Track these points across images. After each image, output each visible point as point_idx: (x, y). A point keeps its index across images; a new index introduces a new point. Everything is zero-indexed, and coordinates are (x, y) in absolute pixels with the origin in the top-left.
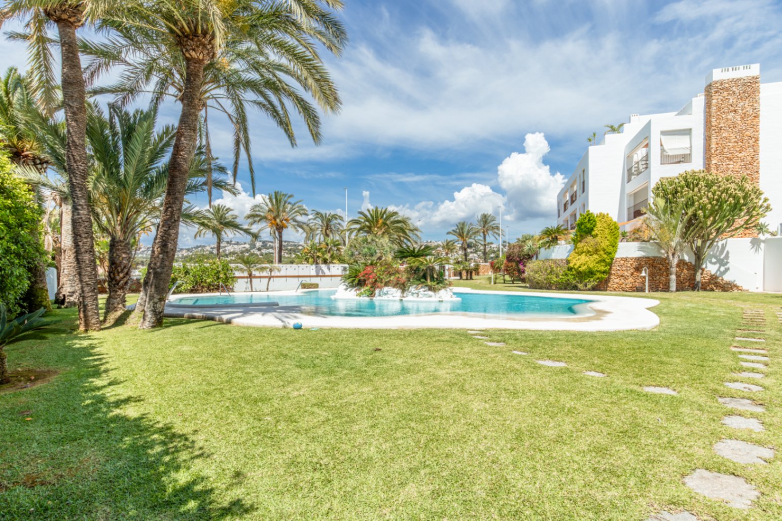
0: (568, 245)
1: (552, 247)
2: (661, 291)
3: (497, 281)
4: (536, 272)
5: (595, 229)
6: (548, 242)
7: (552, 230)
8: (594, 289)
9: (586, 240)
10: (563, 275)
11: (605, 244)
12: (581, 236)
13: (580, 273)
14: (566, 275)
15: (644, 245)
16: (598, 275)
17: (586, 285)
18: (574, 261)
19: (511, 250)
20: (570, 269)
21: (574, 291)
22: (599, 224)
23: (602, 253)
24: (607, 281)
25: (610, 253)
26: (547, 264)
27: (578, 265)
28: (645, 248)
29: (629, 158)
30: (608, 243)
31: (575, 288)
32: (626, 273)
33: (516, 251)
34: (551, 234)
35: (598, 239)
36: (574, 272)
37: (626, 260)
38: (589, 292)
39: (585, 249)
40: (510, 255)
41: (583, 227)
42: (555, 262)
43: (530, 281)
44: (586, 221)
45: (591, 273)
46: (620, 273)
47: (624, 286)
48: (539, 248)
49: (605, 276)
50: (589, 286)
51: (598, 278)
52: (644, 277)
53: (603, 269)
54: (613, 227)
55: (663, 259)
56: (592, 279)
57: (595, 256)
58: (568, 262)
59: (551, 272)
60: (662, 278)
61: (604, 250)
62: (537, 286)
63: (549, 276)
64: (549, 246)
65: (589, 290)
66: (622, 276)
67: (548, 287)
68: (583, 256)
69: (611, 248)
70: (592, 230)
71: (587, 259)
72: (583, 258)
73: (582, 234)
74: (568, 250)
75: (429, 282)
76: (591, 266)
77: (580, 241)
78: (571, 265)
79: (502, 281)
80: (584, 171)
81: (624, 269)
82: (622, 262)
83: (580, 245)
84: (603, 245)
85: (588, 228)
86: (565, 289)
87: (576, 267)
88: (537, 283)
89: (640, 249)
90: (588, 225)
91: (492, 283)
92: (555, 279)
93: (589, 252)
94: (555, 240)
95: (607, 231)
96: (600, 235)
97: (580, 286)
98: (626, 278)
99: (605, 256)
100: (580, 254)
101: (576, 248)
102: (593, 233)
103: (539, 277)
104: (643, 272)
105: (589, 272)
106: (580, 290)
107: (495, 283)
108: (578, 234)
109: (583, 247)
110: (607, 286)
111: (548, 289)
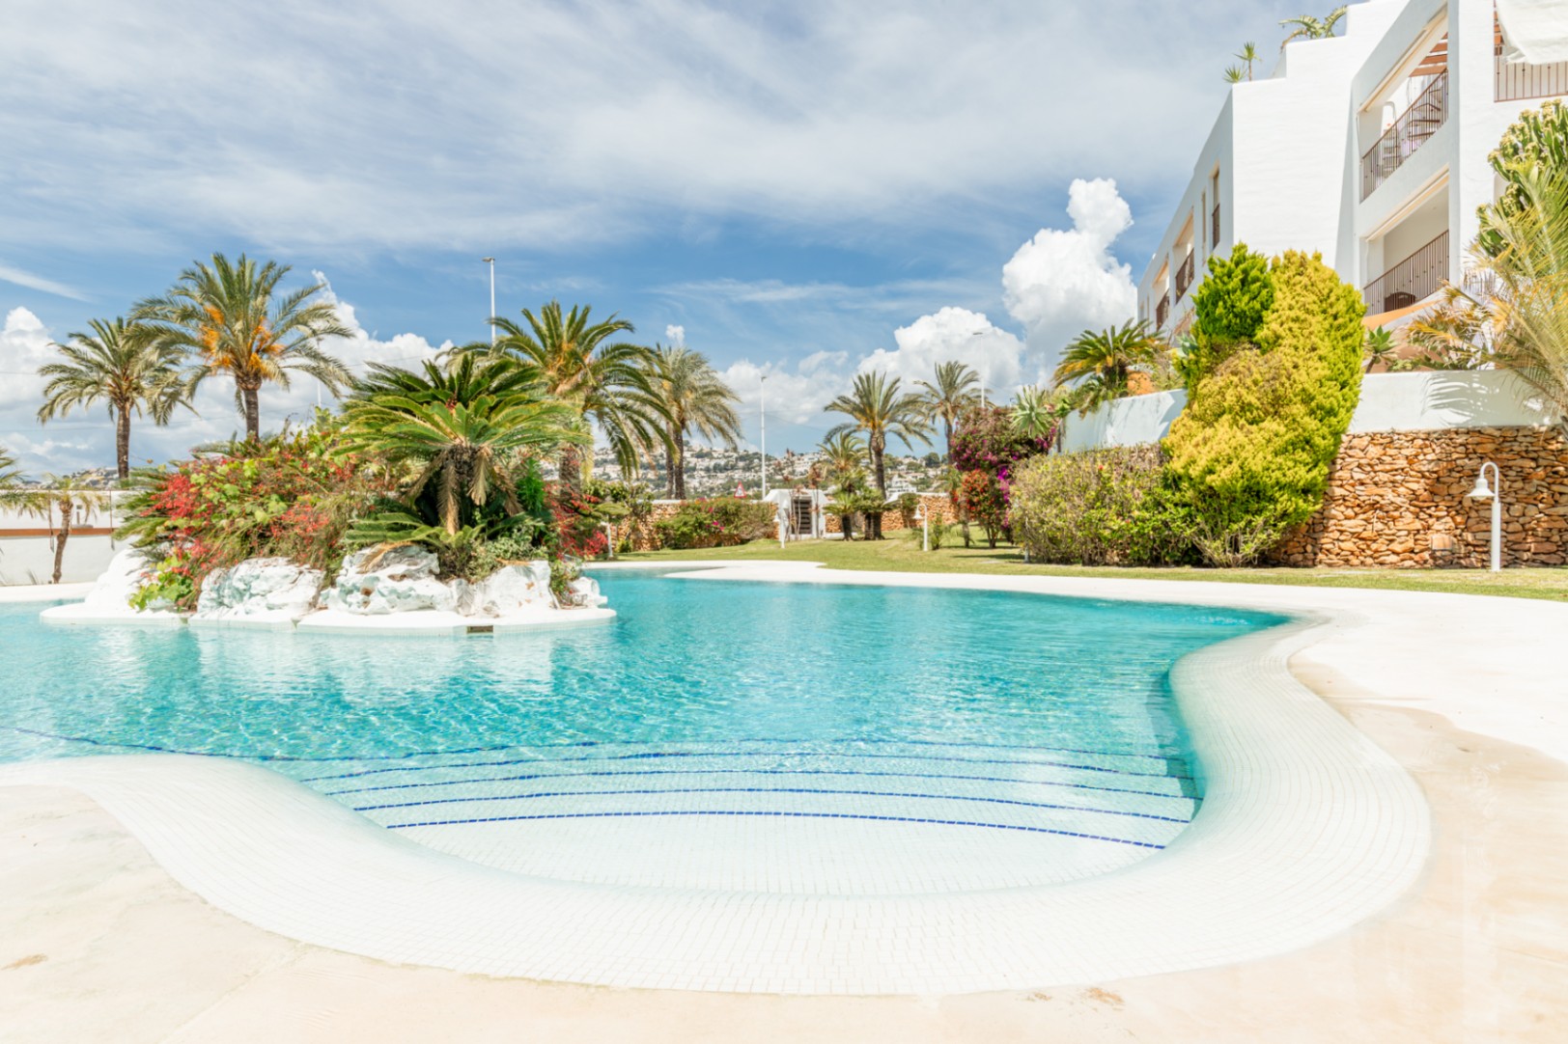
0: (1165, 393)
1: (1104, 405)
2: (1531, 563)
3: (943, 542)
4: (1048, 500)
5: (1267, 315)
6: (1089, 388)
7: (1104, 341)
8: (1266, 559)
9: (1232, 362)
10: (1144, 507)
11: (1310, 375)
12: (1215, 349)
13: (1212, 493)
14: (1159, 505)
15: (1454, 382)
16: (1285, 502)
17: (1235, 546)
18: (1188, 449)
19: (970, 427)
20: (1173, 482)
21: (1187, 569)
22: (1282, 298)
23: (1298, 409)
24: (1317, 526)
25: (1331, 412)
26: (1086, 465)
27: (1202, 463)
28: (1462, 392)
29: (1367, 113)
30: (1323, 370)
31: (1194, 557)
32: (1390, 496)
33: (984, 428)
34: (1102, 357)
35: (1282, 356)
36: (1189, 495)
37: (1388, 440)
38: (1250, 572)
39: (1230, 398)
40: (964, 444)
41: (1220, 310)
42: (1114, 457)
43: (1029, 534)
44: (1235, 282)
45: (1255, 494)
46: (1366, 494)
47: (1380, 545)
48: (1063, 413)
49: (1309, 507)
50: (1248, 549)
51: (1285, 515)
52: (1487, 504)
53: (1302, 475)
54: (1341, 307)
55: (1535, 434)
56: (1259, 520)
57: (1271, 425)
58: (1164, 454)
59: (1099, 497)
60: (1532, 511)
61: (1307, 398)
62: (1054, 553)
63: (1095, 514)
64: (1094, 402)
65: (1248, 563)
66: (1374, 506)
67: (1093, 555)
68: (1223, 426)
69: (1332, 388)
70: (1258, 320)
71: (1240, 437)
72: (1225, 435)
73: (1217, 339)
74: (1164, 409)
75: (450, 531)
76: (1256, 465)
77: (1210, 370)
78: (1177, 466)
79: (961, 541)
80: (1216, 176)
81: (1384, 477)
82: (1374, 451)
83: (1209, 385)
84: (1300, 376)
85: (1241, 315)
86: (1156, 561)
87: (1194, 472)
88: (1053, 540)
89: (1444, 401)
90: (1243, 303)
91: (927, 546)
92: (1116, 523)
93: (1245, 407)
94: (1117, 378)
95: (1318, 323)
96: (1288, 341)
97: (1212, 547)
98: (1389, 515)
99: (1311, 423)
100: (1208, 420)
101: (1194, 397)
102: (1261, 334)
103: (1061, 518)
104: (1482, 481)
105: (1247, 489)
106: (1212, 564)
107: (936, 547)
108: (1203, 340)
109: (1221, 393)
110: (1318, 548)
111: (1092, 562)
